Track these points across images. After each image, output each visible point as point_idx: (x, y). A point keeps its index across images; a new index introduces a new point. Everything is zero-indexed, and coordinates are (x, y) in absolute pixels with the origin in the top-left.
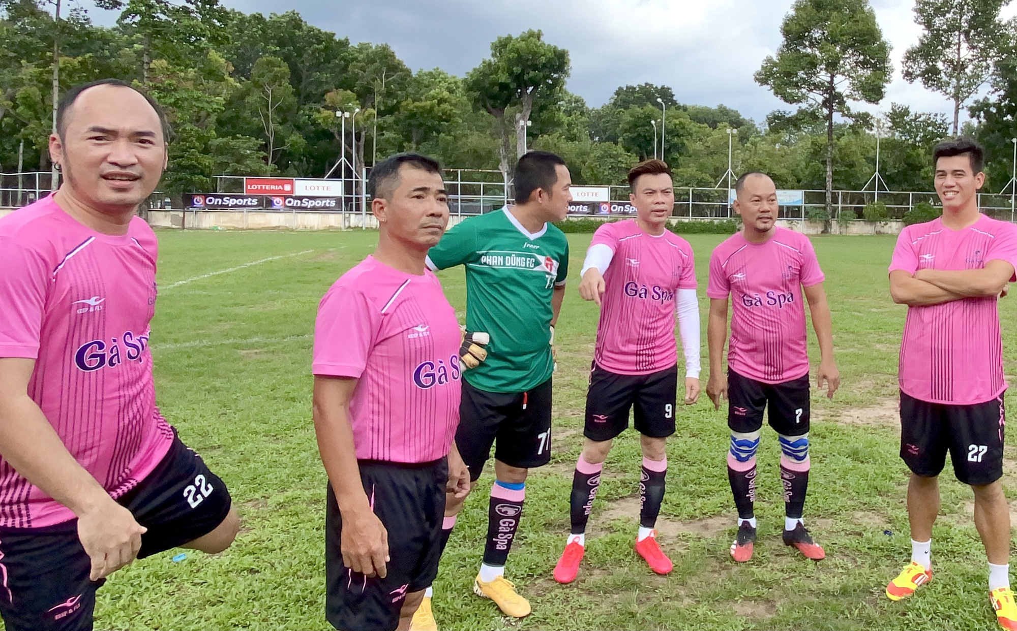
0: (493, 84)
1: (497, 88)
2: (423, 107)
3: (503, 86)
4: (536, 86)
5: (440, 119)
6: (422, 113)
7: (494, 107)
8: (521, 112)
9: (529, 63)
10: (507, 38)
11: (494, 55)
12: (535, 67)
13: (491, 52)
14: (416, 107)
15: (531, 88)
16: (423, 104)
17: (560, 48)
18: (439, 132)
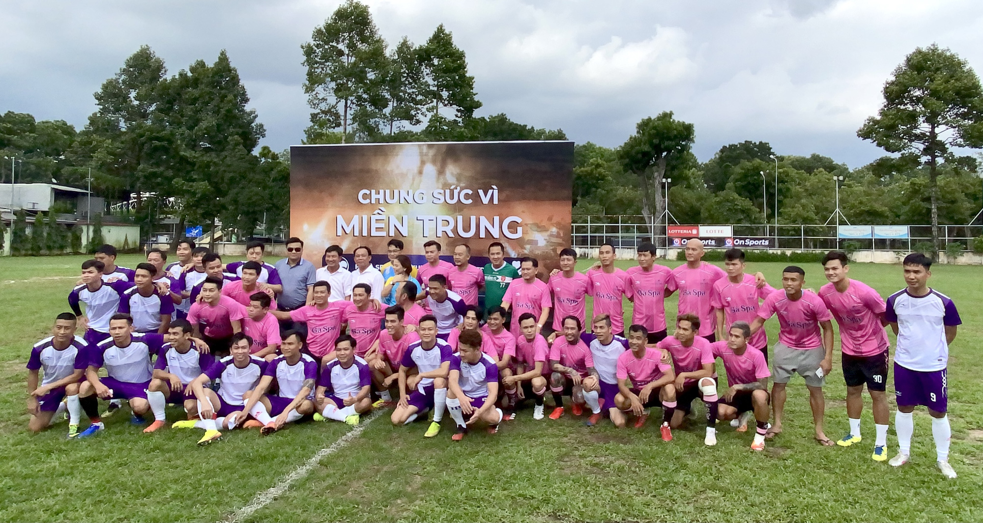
0: (637, 153)
1: (640, 156)
2: (586, 171)
3: (645, 154)
4: (669, 151)
5: (598, 179)
6: (585, 176)
7: (638, 169)
8: (657, 171)
9: (665, 136)
10: (647, 120)
11: (638, 132)
12: (669, 139)
13: (636, 130)
14: (582, 172)
15: (664, 154)
16: (586, 169)
17: (687, 122)
18: (597, 188)
